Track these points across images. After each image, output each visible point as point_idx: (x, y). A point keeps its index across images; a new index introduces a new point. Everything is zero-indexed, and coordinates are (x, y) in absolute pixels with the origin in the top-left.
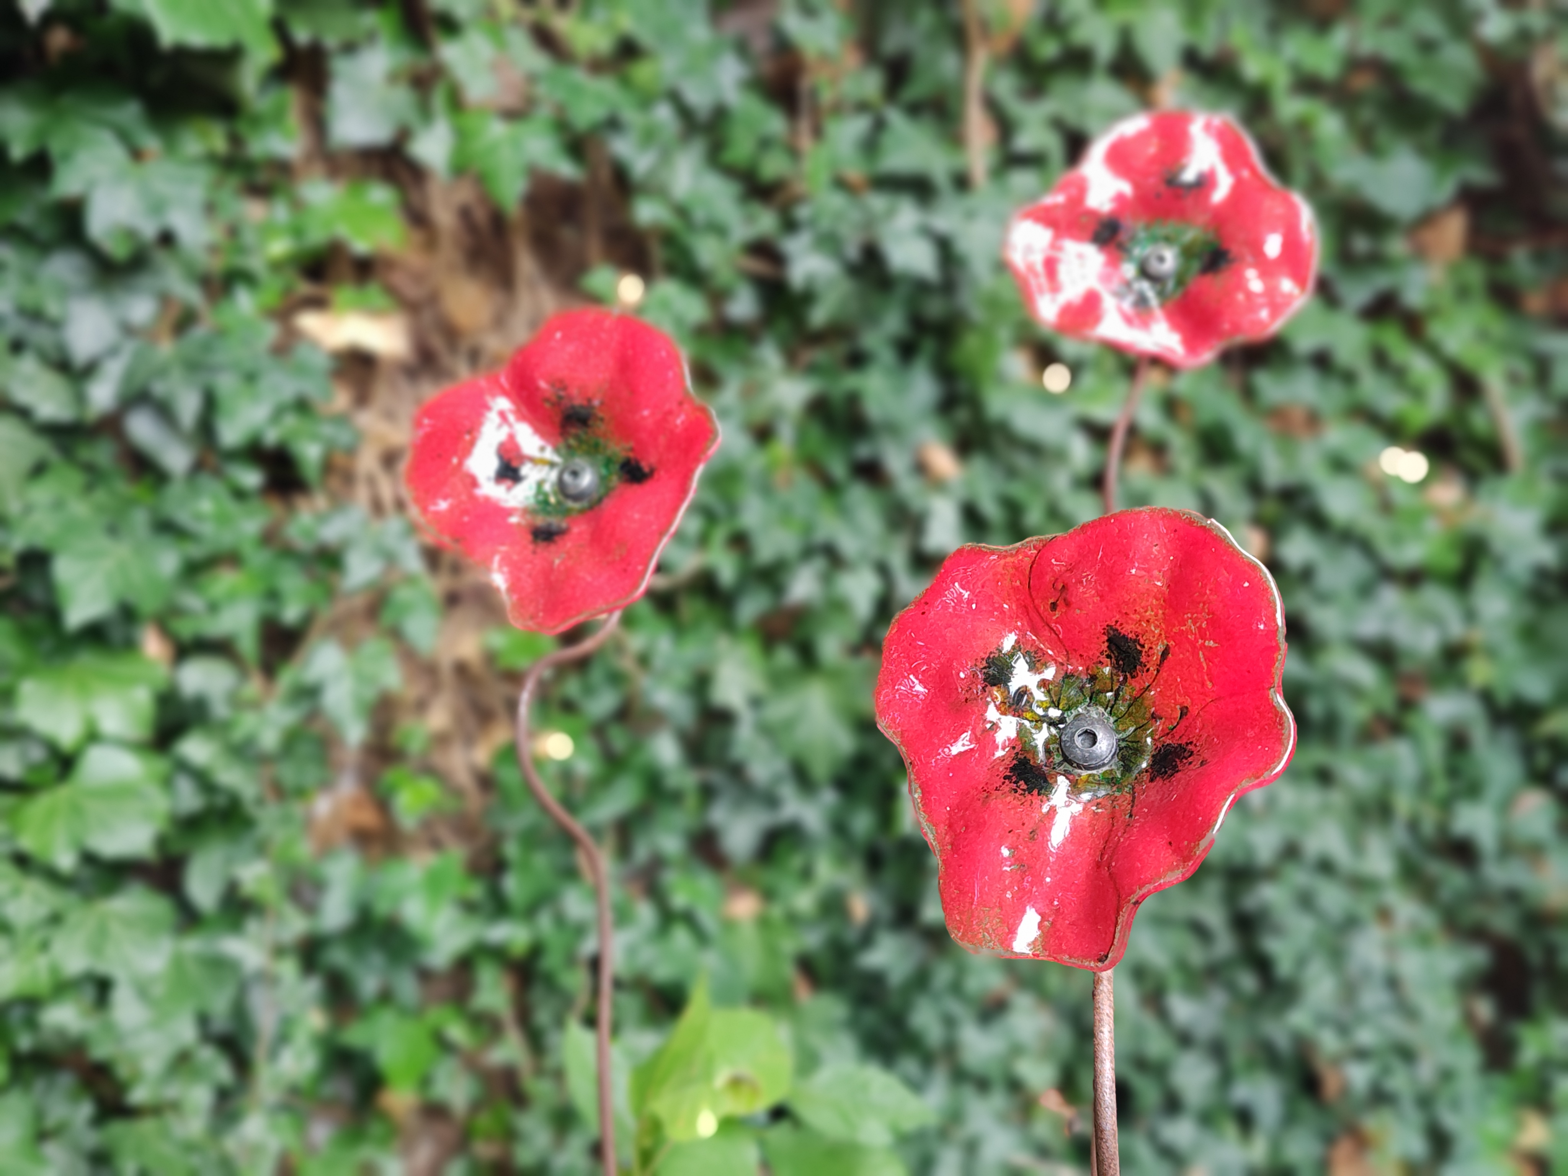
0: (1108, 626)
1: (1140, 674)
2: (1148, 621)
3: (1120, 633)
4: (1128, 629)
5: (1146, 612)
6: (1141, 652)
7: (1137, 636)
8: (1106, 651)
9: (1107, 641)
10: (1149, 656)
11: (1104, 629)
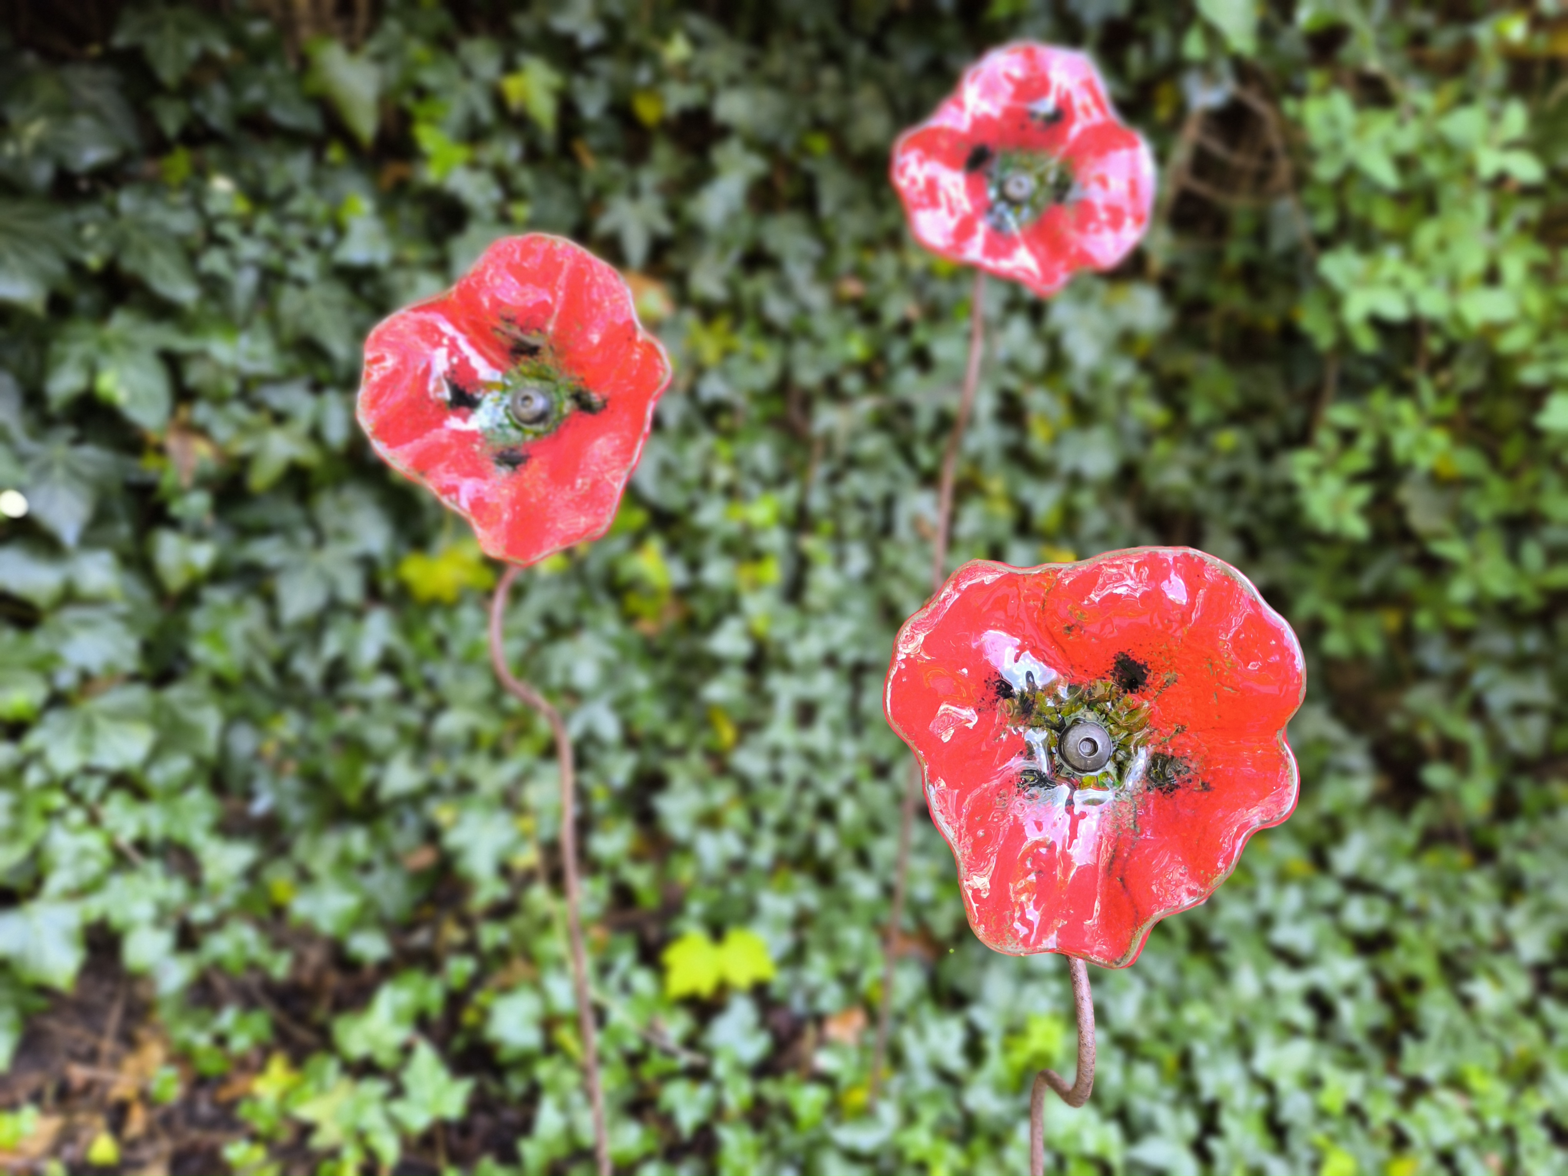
0: (1119, 652)
1: (1140, 691)
3: (1130, 659)
4: (1139, 657)
5: (1161, 646)
6: (1147, 675)
7: (1146, 662)
9: (1115, 663)
10: (1153, 679)
11: (1116, 654)
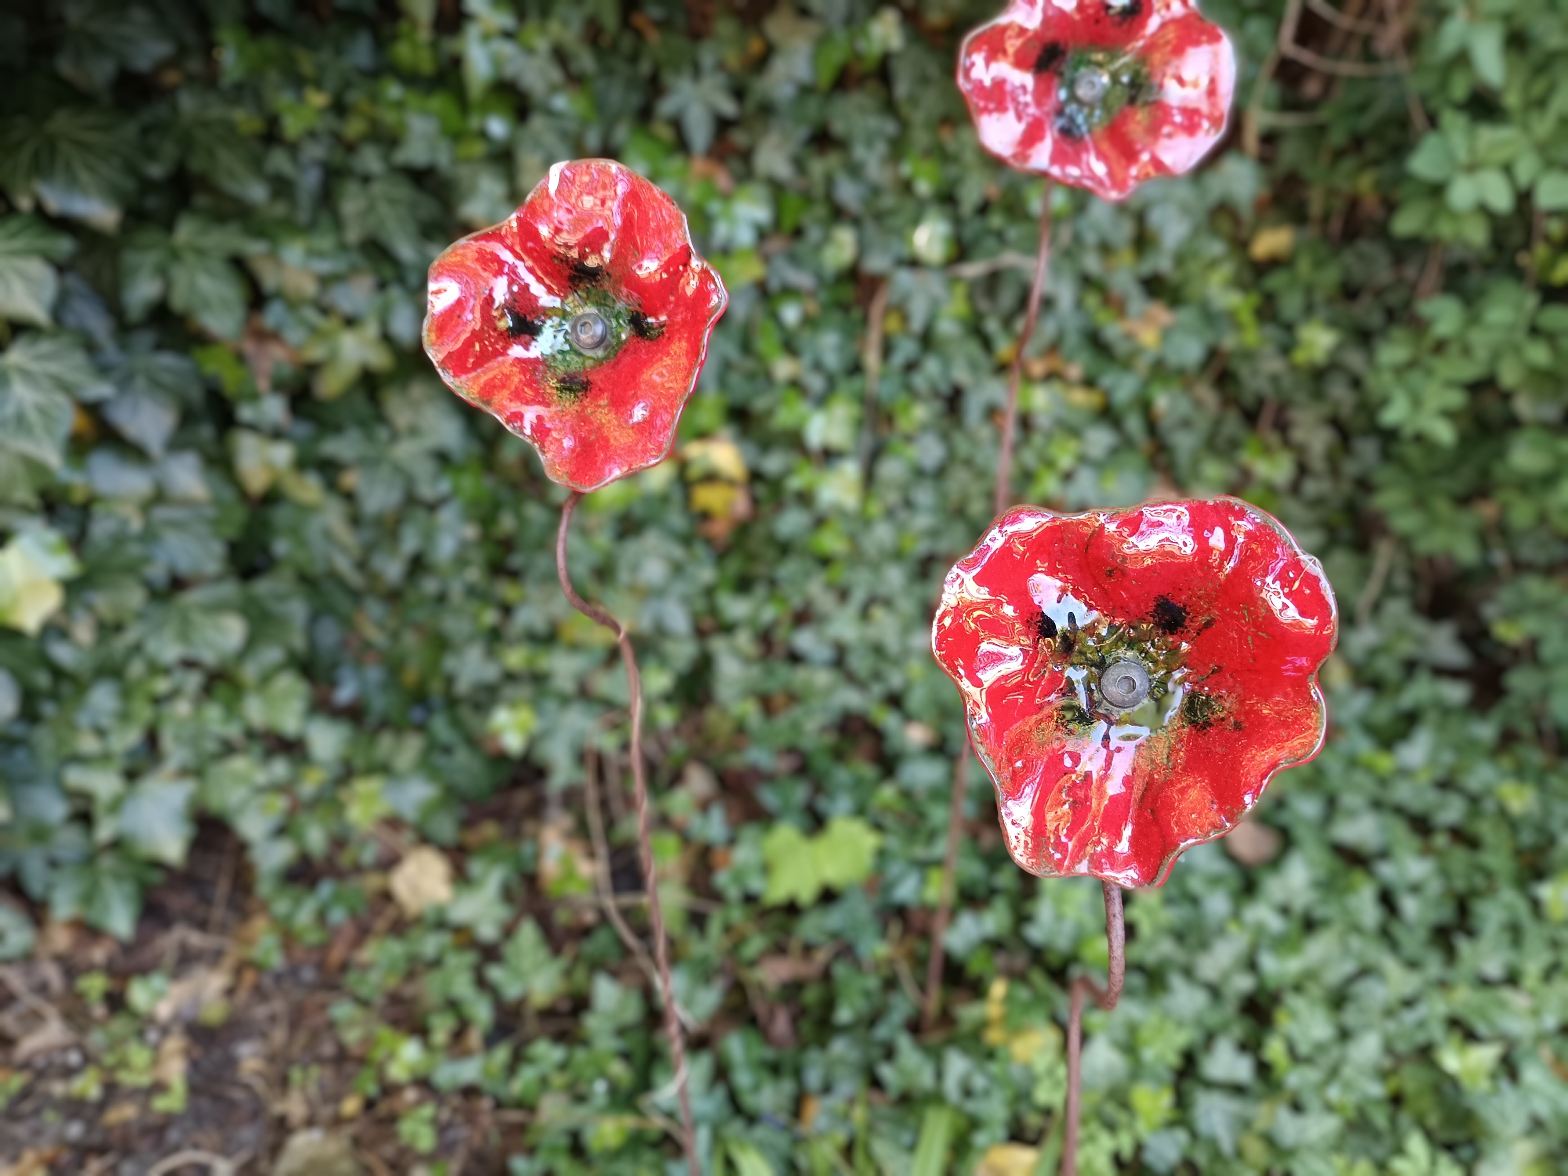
0: (1159, 596)
1: (1179, 633)
2: (1199, 598)
3: (1170, 602)
4: (1179, 601)
5: (1200, 590)
6: (1186, 617)
7: (1185, 606)
8: (1151, 612)
9: (1155, 606)
10: (1192, 622)
11: (1155, 598)
